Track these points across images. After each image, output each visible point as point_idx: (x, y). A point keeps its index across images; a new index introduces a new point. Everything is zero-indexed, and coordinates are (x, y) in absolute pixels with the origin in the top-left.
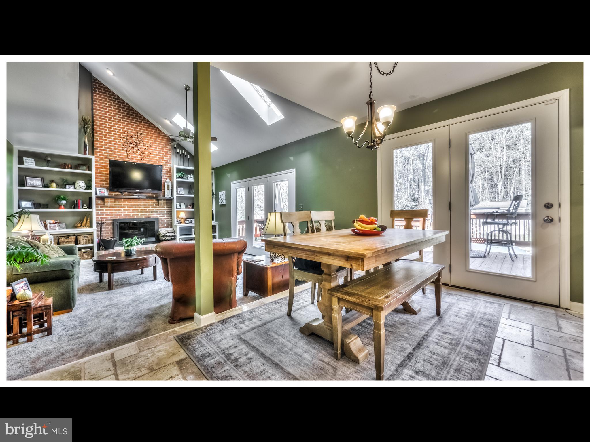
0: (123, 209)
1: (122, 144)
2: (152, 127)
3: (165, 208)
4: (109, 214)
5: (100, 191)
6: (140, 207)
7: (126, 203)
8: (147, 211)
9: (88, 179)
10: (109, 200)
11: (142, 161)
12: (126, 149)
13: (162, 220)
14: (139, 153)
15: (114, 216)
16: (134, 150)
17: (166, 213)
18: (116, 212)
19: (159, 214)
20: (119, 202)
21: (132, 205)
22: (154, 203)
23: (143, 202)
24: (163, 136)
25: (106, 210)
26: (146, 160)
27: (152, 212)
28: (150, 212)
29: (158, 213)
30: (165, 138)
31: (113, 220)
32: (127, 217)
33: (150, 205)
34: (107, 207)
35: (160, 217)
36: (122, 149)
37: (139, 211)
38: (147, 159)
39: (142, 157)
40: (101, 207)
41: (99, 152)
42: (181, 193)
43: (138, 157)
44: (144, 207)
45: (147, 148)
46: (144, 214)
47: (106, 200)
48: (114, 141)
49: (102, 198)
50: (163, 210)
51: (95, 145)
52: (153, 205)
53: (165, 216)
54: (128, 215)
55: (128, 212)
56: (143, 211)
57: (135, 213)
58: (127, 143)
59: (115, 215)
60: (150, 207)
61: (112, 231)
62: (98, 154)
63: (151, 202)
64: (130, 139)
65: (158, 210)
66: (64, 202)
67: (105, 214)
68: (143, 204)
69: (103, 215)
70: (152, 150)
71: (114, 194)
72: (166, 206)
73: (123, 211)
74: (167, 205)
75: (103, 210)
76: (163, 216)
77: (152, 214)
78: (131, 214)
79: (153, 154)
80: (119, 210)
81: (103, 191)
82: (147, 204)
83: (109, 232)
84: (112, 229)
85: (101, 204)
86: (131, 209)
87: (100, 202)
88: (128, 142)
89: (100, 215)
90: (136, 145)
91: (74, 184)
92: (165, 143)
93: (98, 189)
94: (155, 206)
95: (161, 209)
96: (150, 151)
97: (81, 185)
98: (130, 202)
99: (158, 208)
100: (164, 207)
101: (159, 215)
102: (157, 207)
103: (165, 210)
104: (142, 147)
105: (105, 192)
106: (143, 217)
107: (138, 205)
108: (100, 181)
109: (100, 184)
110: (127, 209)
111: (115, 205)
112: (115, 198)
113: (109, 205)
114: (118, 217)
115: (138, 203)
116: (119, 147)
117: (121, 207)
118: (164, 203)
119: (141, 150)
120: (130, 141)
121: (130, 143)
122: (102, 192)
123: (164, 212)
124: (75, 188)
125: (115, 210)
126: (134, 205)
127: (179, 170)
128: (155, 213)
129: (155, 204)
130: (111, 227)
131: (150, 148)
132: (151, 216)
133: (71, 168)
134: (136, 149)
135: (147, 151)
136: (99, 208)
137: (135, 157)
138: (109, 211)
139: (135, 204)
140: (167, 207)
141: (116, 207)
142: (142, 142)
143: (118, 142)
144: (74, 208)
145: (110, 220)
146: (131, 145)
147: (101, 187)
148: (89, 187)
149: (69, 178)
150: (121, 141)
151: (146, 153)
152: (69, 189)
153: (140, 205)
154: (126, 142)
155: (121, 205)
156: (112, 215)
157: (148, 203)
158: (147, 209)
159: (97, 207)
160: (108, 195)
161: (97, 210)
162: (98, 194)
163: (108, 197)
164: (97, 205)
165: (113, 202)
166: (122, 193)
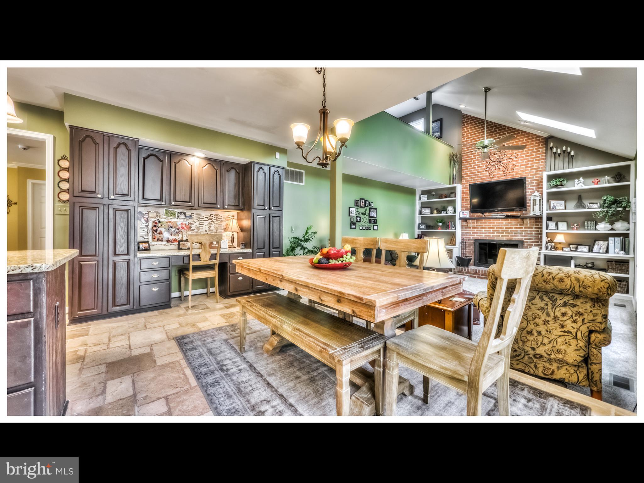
0: (483, 229)
1: (484, 165)
2: (519, 133)
3: (534, 229)
4: (471, 234)
5: (463, 214)
6: (501, 228)
7: (487, 224)
8: (509, 232)
10: (471, 221)
11: (505, 177)
12: (488, 169)
13: (529, 243)
14: (501, 170)
15: (475, 236)
16: (497, 168)
17: (534, 235)
18: (478, 233)
19: (525, 236)
20: (480, 223)
21: (493, 226)
22: (518, 222)
23: (505, 222)
24: (533, 138)
25: (469, 230)
26: (509, 175)
27: (515, 233)
28: (512, 233)
29: (523, 235)
30: (536, 140)
31: (475, 240)
32: (487, 238)
33: (513, 225)
34: (470, 228)
35: (525, 239)
36: (484, 170)
37: (500, 232)
38: (512, 172)
39: (505, 172)
40: (465, 228)
41: (465, 179)
42: (557, 208)
43: (500, 174)
44: (506, 228)
45: (512, 160)
46: (505, 236)
47: (469, 221)
48: (477, 165)
49: (465, 220)
50: (530, 231)
51: (462, 173)
52: (518, 225)
53: (532, 239)
54: (480, 236)
55: (488, 233)
56: (504, 232)
57: (496, 234)
58: (490, 163)
59: (477, 235)
60: (513, 228)
61: (473, 251)
62: (465, 180)
63: (514, 222)
64: (493, 158)
65: (523, 231)
66: (441, 224)
67: (468, 234)
68: (504, 224)
69: (467, 235)
70: (517, 161)
71: (476, 215)
72: (534, 227)
73: (483, 232)
74: (536, 225)
75: (467, 230)
76: (529, 239)
77: (515, 236)
78: (492, 235)
79: (518, 166)
80: (480, 231)
81: (466, 213)
82: (509, 224)
83: (471, 251)
84: (473, 249)
85: (465, 226)
86: (491, 230)
87: (464, 223)
88: (490, 161)
89: (464, 235)
90: (499, 162)
91: (446, 209)
92: (536, 146)
93: (461, 212)
94: (519, 226)
95: (528, 231)
96: (515, 163)
97: (450, 210)
98: (491, 223)
99: (524, 229)
100: (532, 228)
101: (524, 238)
102: (522, 228)
103: (533, 231)
104: (506, 161)
105: (467, 214)
106: (505, 238)
107: (499, 225)
108: (466, 205)
109: (465, 207)
110: (487, 229)
111: (477, 226)
112: (478, 219)
113: (471, 225)
114: (479, 238)
115: (499, 223)
116: (482, 169)
117: (482, 228)
118: (530, 223)
119: (504, 166)
120: (492, 159)
121: (493, 161)
122: (465, 215)
123: (532, 234)
124: (447, 213)
125: (477, 231)
126: (495, 226)
127: (551, 178)
128: (519, 235)
129: (519, 224)
130: (473, 246)
131: (515, 159)
132: (514, 238)
133: (446, 197)
134: (499, 165)
135: (510, 165)
136: (464, 229)
137: (498, 174)
138: (471, 232)
139: (496, 224)
140: (536, 228)
141: (478, 228)
142: (505, 156)
143: (481, 164)
144: (446, 229)
145: (472, 240)
146: (493, 164)
147: (464, 209)
148: (455, 211)
150: (484, 162)
151: (510, 166)
152: (443, 214)
153: (501, 226)
154: (488, 162)
155: (482, 226)
156: (474, 235)
157: (511, 223)
158: (509, 230)
159: (462, 228)
160: (470, 216)
161: (462, 230)
162: (461, 216)
163: (470, 219)
164: (462, 226)
165: (475, 223)
166: (483, 214)
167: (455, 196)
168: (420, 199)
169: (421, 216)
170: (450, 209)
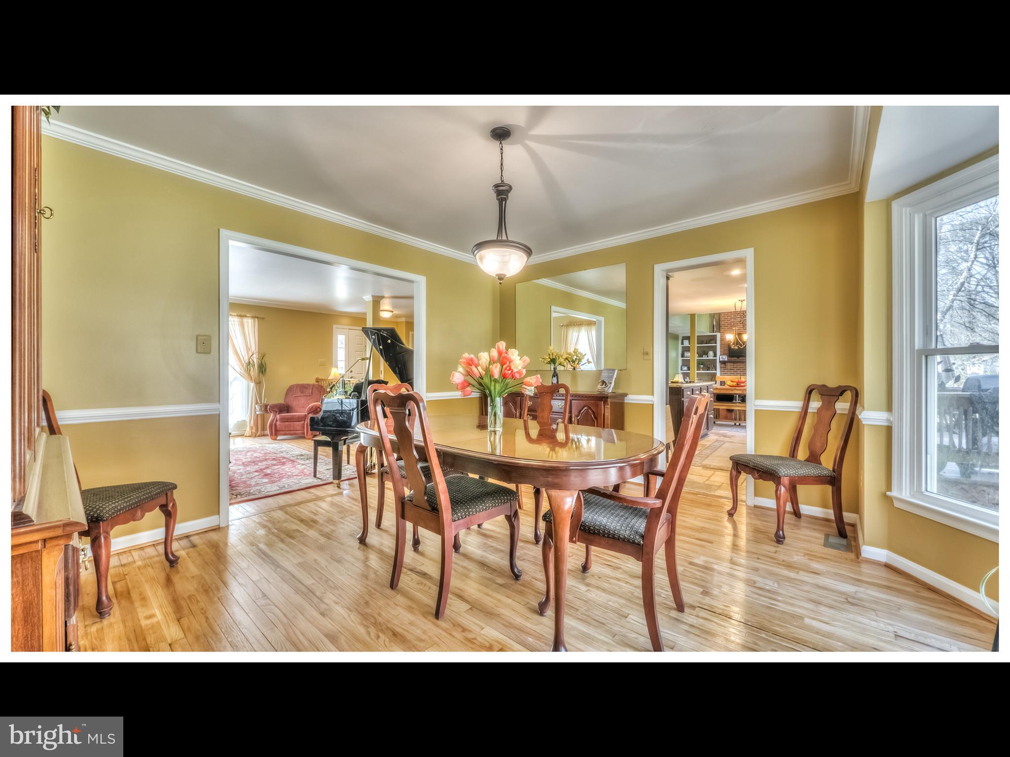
1: (739, 318)
5: (723, 358)
9: (714, 349)
12: (742, 321)
20: (736, 365)
25: (727, 371)
40: (723, 369)
41: (723, 329)
47: (727, 364)
49: (723, 363)
51: (721, 324)
66: (702, 366)
71: (732, 358)
87: (723, 365)
91: (707, 354)
105: (725, 358)
108: (724, 350)
111: (733, 367)
112: (734, 362)
113: (729, 367)
117: (738, 370)
124: (708, 357)
125: (733, 371)
133: (706, 343)
144: (708, 370)
147: (724, 354)
148: (715, 355)
149: (705, 350)
152: (705, 358)
159: (721, 370)
160: (728, 360)
161: (721, 371)
162: (721, 360)
163: (728, 362)
164: (721, 367)
165: (731, 365)
166: (738, 358)
167: (716, 343)
168: (682, 343)
169: (683, 359)
170: (711, 353)
